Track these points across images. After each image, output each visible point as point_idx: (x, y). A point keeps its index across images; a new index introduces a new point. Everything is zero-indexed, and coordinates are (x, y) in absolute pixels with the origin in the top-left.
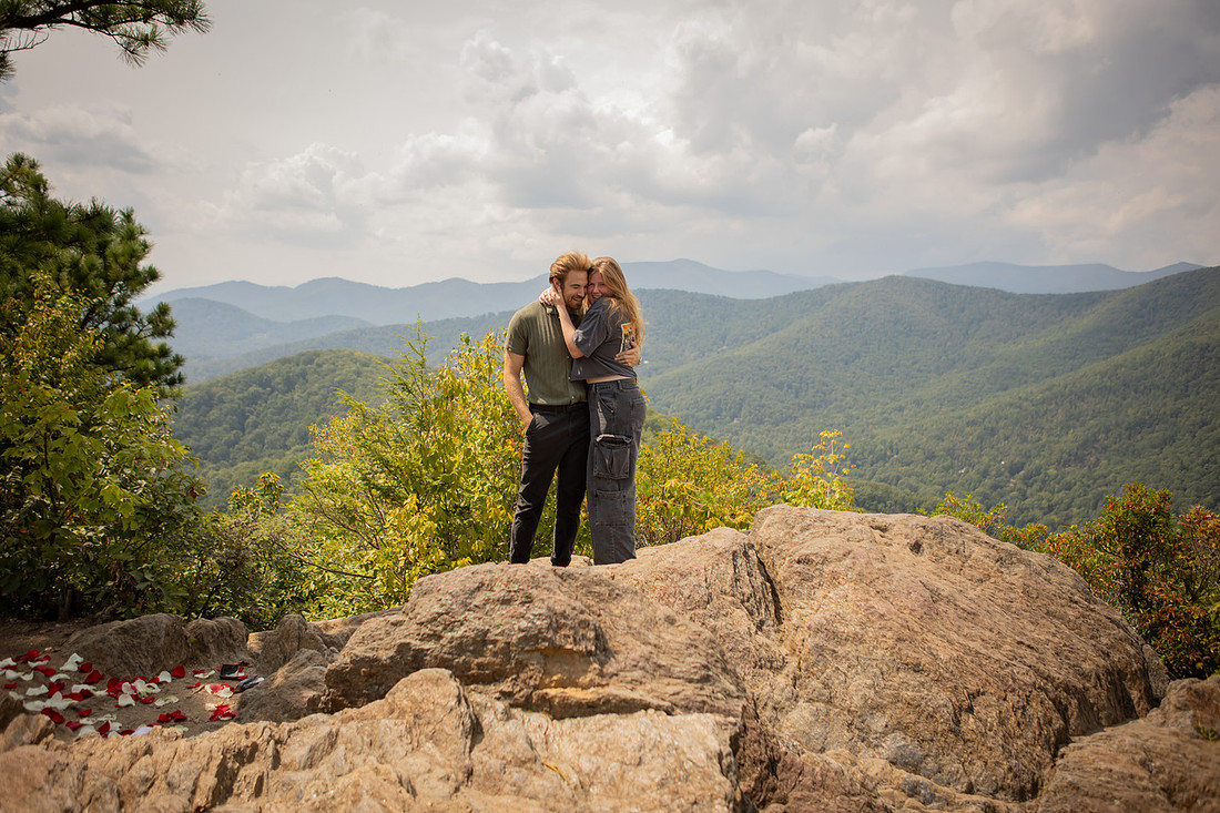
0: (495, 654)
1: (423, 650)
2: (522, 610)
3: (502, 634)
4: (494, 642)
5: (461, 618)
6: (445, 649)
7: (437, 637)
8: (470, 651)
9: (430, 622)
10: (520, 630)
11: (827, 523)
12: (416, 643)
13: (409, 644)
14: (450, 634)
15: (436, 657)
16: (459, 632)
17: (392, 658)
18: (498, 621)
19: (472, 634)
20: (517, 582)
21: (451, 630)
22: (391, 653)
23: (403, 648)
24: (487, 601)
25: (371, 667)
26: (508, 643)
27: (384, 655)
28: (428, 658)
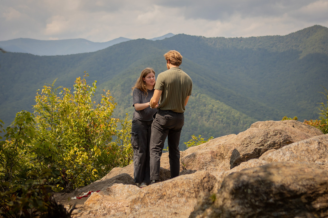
0: (278, 145)
1: (260, 149)
2: (280, 136)
3: (278, 141)
4: (277, 143)
5: (268, 140)
6: (266, 147)
7: (263, 145)
8: (272, 146)
9: (260, 142)
10: (283, 139)
11: (276, 123)
12: (258, 148)
13: (257, 148)
14: (266, 144)
15: (264, 149)
16: (269, 143)
17: (253, 152)
18: (276, 139)
19: (272, 142)
20: (276, 130)
21: (266, 143)
22: (252, 151)
23: (256, 149)
24: (271, 136)
25: (248, 156)
26: (280, 143)
27: (251, 152)
28: (262, 150)
